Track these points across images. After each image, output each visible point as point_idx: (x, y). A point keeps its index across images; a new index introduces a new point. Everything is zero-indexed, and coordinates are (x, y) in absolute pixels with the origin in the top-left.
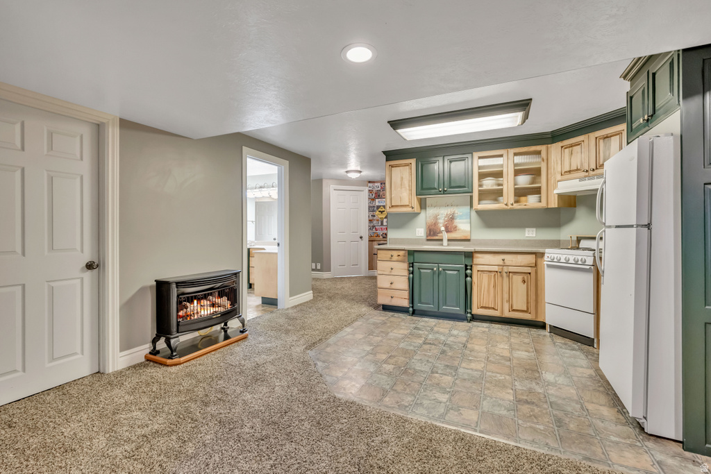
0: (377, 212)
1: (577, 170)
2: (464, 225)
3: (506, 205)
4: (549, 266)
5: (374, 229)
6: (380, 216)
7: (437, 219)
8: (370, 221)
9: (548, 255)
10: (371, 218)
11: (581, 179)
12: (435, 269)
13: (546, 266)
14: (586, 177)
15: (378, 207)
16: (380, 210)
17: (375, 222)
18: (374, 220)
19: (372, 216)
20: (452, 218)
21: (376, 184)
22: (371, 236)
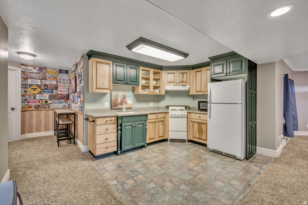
0: (30, 89)
1: (173, 82)
2: (130, 101)
3: (151, 92)
4: (170, 117)
5: (26, 102)
6: (32, 92)
7: (117, 97)
8: (23, 96)
9: (170, 113)
10: (23, 93)
11: (174, 85)
12: (134, 125)
13: (169, 117)
14: (176, 85)
15: (30, 85)
16: (32, 87)
17: (27, 97)
18: (26, 95)
19: (25, 91)
20: (124, 97)
21: (29, 68)
22: (23, 108)
